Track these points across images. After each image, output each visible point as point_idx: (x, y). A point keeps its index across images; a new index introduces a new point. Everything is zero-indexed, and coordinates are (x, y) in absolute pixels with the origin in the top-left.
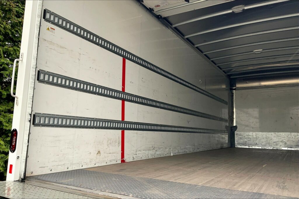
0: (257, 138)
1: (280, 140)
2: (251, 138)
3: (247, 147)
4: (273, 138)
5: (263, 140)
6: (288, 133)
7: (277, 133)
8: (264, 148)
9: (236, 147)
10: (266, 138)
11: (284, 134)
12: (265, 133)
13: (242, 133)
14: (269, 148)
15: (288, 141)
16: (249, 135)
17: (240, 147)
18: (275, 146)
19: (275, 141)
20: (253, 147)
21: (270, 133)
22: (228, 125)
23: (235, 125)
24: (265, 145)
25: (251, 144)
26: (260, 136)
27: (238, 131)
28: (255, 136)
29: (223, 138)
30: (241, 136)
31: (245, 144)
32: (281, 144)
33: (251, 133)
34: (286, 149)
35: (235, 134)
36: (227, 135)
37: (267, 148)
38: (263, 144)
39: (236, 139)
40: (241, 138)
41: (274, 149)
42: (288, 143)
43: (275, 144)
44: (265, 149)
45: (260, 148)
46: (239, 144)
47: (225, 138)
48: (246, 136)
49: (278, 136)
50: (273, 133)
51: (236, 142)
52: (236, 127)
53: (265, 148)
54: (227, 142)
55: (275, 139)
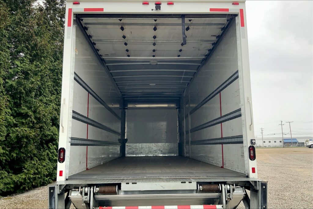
0: (142, 148)
1: (158, 149)
2: (138, 148)
3: (135, 156)
4: (153, 148)
5: (146, 150)
6: (164, 143)
7: (156, 144)
8: (146, 155)
9: (126, 156)
10: (149, 147)
11: (161, 145)
12: (148, 144)
13: (131, 144)
14: (151, 155)
15: (164, 149)
16: (137, 146)
17: (130, 156)
18: (155, 154)
19: (154, 150)
20: (139, 156)
21: (151, 144)
22: (120, 138)
23: (126, 138)
24: (148, 153)
25: (138, 153)
26: (144, 147)
27: (128, 143)
28: (140, 147)
29: (116, 149)
30: (130, 147)
31: (133, 153)
32: (159, 152)
33: (138, 144)
34: (161, 155)
35: (126, 145)
36: (119, 147)
37: (149, 156)
38: (146, 152)
39: (126, 149)
40: (130, 149)
41: (154, 156)
42: (163, 151)
43: (155, 152)
44: (148, 157)
45: (144, 155)
46: (128, 153)
47: (118, 148)
48: (134, 147)
49: (157, 146)
50: (153, 144)
51: (126, 152)
52: (127, 140)
53: (148, 155)
54: (119, 152)
55: (155, 148)
